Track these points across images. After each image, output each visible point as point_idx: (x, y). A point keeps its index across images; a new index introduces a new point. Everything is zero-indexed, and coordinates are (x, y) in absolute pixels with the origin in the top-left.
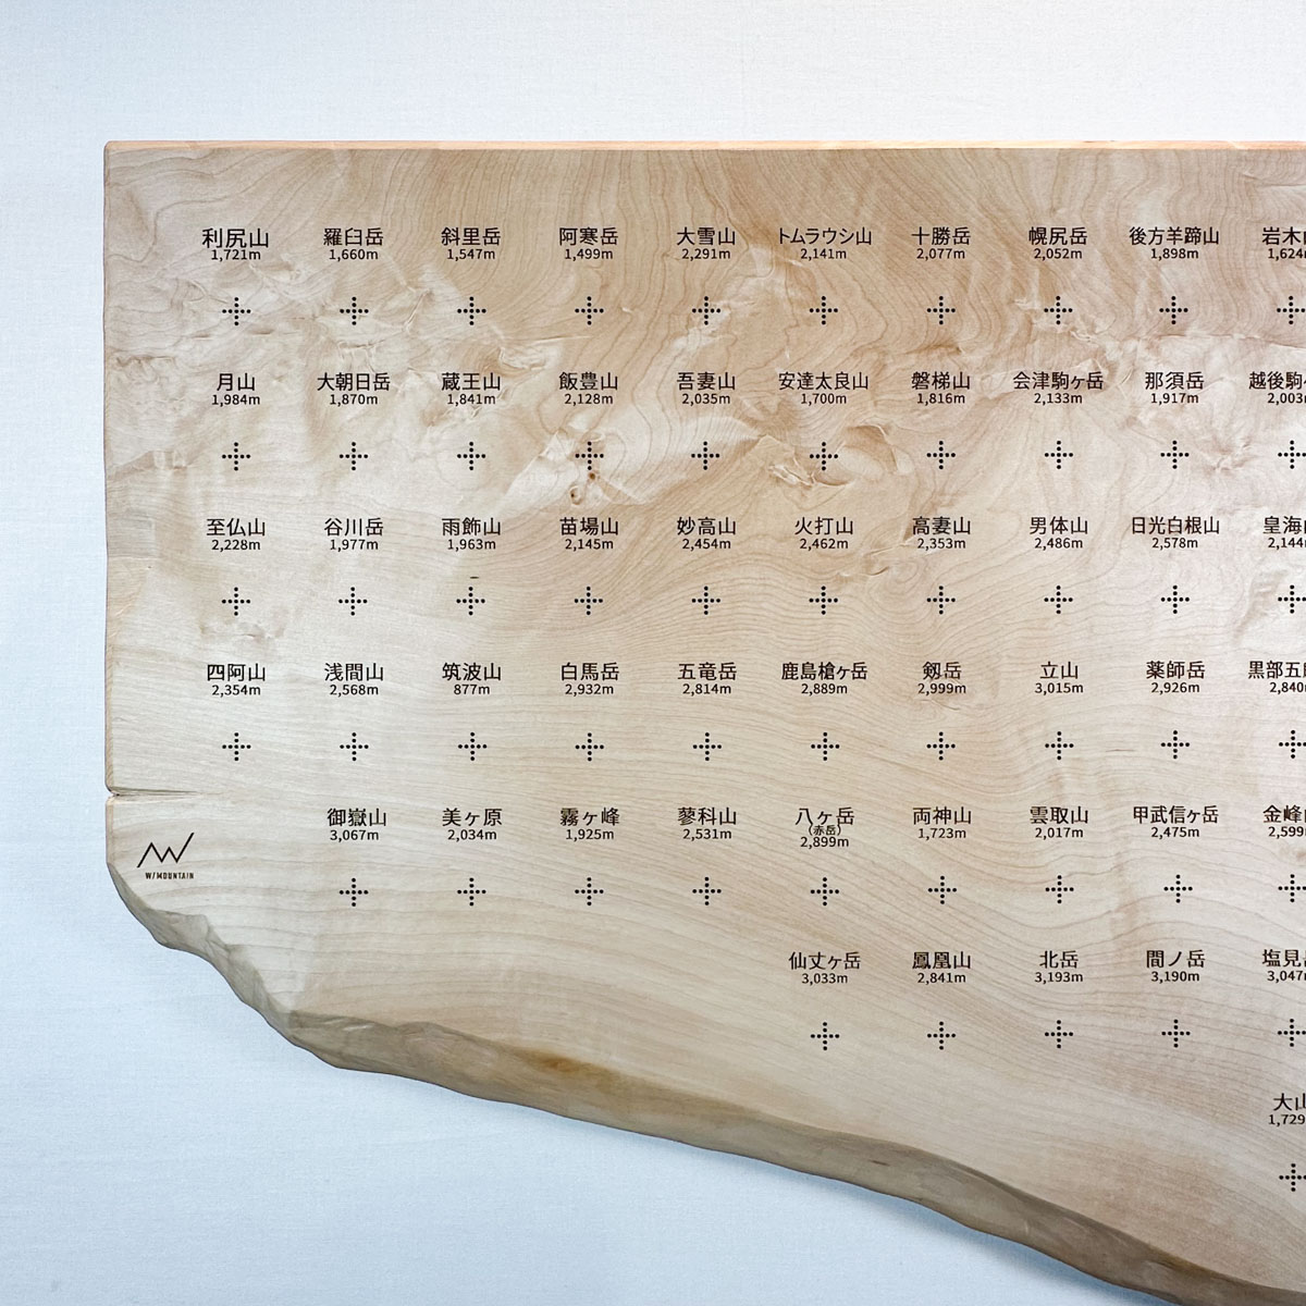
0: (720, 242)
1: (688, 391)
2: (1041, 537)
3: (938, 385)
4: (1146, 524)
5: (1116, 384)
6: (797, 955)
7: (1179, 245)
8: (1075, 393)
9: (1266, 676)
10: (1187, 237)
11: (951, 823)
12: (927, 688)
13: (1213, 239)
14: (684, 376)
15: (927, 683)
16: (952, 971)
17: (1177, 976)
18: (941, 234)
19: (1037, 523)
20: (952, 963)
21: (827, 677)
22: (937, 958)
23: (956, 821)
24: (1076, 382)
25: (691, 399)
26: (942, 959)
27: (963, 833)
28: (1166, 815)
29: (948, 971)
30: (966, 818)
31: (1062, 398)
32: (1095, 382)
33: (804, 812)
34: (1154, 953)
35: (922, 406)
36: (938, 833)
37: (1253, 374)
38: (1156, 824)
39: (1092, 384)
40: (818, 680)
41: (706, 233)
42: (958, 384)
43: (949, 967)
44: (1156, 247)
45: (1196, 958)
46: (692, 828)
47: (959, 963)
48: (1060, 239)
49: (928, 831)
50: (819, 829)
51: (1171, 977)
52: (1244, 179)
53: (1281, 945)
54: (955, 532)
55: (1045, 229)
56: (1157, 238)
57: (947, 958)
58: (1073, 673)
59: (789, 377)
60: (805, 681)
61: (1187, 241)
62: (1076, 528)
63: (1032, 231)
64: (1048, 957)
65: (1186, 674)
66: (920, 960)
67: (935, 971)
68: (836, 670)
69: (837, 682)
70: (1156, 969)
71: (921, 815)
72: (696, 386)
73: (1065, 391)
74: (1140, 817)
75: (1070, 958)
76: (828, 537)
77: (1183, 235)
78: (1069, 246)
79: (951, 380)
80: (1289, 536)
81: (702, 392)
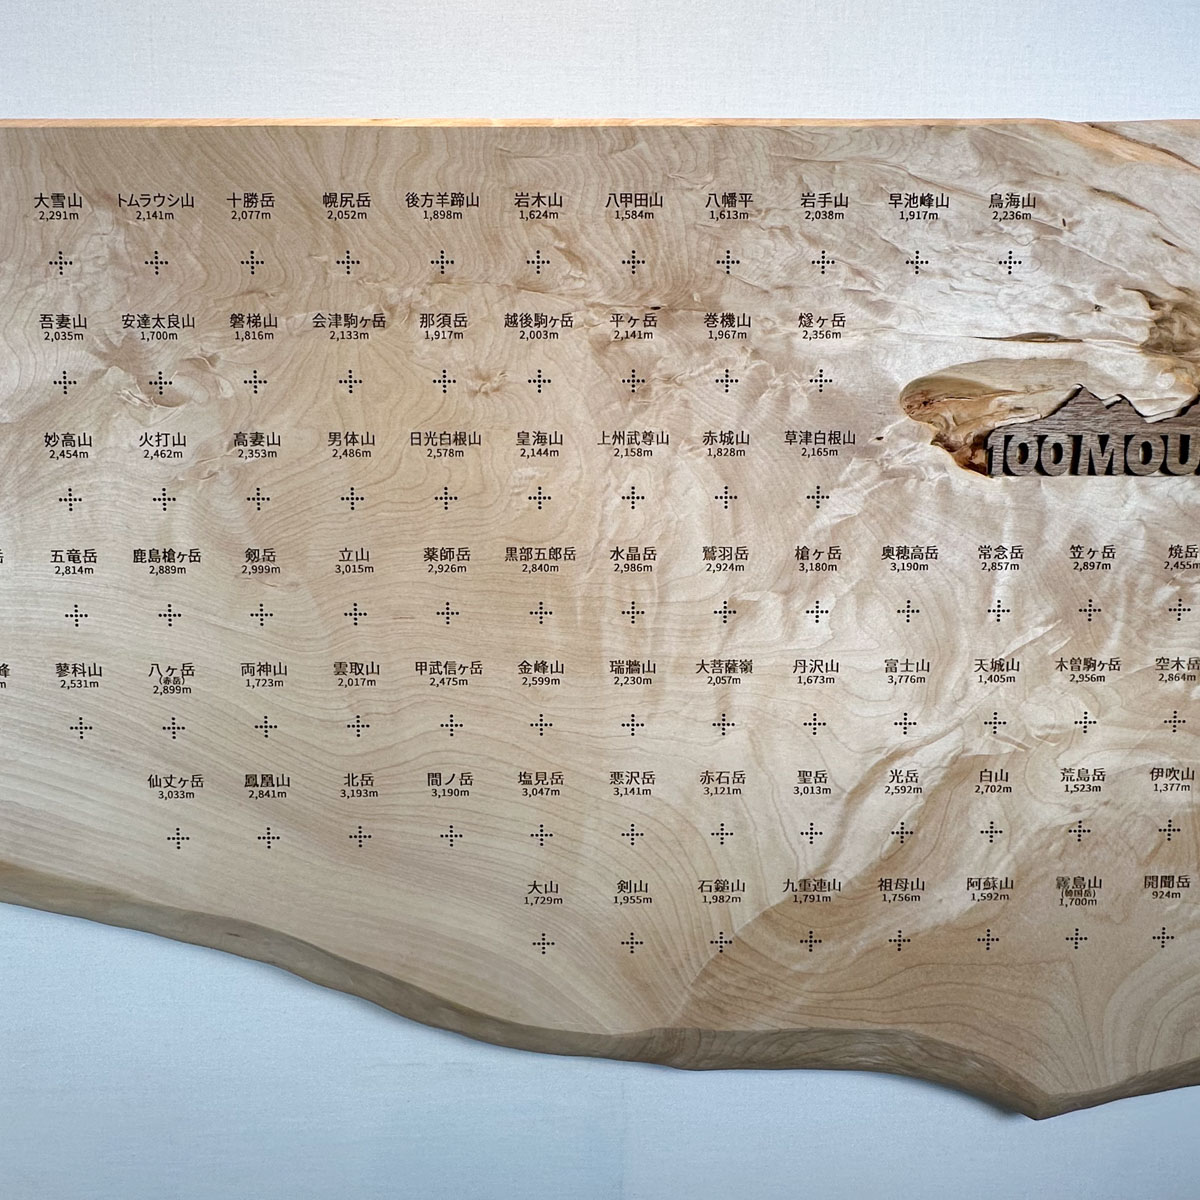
0: (70, 206)
1: (49, 330)
2: (337, 448)
3: (252, 324)
4: (422, 438)
5: (396, 324)
6: (154, 777)
7: (447, 207)
8: (363, 331)
9: (519, 559)
10: (453, 201)
11: (271, 674)
12: (249, 569)
13: (475, 203)
14: (45, 317)
15: (249, 565)
16: (275, 788)
17: (451, 792)
18: (250, 199)
19: (334, 437)
20: (275, 782)
21: (169, 561)
22: (263, 779)
23: (275, 674)
24: (364, 322)
25: (52, 336)
26: (267, 779)
27: (280, 683)
28: (441, 669)
29: (273, 788)
30: (283, 671)
31: (353, 335)
32: (379, 321)
33: (155, 667)
34: (435, 775)
35: (239, 342)
36: (262, 683)
37: (508, 315)
38: (433, 676)
39: (377, 324)
40: (163, 563)
41: (58, 198)
42: (267, 323)
43: (273, 785)
44: (428, 210)
45: (466, 778)
46: (67, 679)
47: (280, 782)
48: (349, 203)
49: (253, 682)
50: (167, 681)
51: (446, 793)
52: (499, 152)
53: (533, 768)
54: (268, 444)
55: (336, 195)
56: (428, 203)
57: (271, 778)
58: (365, 557)
59: (130, 318)
60: (152, 564)
61: (453, 204)
62: (365, 441)
63: (326, 196)
64: (350, 778)
65: (456, 557)
66: (250, 780)
67: (262, 789)
68: (176, 555)
69: (177, 564)
70: (435, 787)
71: (247, 668)
72: (55, 326)
73: (355, 330)
74: (421, 670)
75: (367, 779)
76: (165, 448)
77: (450, 199)
78: (356, 209)
79: (262, 320)
80: (537, 447)
81: (60, 331)
